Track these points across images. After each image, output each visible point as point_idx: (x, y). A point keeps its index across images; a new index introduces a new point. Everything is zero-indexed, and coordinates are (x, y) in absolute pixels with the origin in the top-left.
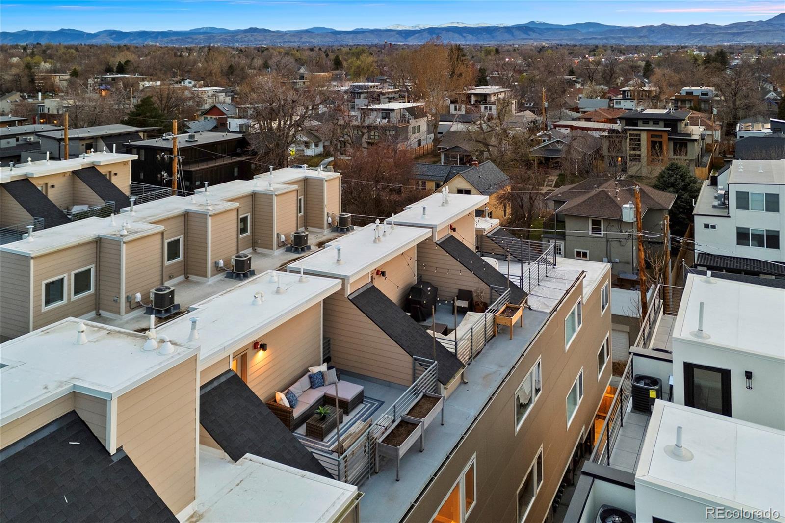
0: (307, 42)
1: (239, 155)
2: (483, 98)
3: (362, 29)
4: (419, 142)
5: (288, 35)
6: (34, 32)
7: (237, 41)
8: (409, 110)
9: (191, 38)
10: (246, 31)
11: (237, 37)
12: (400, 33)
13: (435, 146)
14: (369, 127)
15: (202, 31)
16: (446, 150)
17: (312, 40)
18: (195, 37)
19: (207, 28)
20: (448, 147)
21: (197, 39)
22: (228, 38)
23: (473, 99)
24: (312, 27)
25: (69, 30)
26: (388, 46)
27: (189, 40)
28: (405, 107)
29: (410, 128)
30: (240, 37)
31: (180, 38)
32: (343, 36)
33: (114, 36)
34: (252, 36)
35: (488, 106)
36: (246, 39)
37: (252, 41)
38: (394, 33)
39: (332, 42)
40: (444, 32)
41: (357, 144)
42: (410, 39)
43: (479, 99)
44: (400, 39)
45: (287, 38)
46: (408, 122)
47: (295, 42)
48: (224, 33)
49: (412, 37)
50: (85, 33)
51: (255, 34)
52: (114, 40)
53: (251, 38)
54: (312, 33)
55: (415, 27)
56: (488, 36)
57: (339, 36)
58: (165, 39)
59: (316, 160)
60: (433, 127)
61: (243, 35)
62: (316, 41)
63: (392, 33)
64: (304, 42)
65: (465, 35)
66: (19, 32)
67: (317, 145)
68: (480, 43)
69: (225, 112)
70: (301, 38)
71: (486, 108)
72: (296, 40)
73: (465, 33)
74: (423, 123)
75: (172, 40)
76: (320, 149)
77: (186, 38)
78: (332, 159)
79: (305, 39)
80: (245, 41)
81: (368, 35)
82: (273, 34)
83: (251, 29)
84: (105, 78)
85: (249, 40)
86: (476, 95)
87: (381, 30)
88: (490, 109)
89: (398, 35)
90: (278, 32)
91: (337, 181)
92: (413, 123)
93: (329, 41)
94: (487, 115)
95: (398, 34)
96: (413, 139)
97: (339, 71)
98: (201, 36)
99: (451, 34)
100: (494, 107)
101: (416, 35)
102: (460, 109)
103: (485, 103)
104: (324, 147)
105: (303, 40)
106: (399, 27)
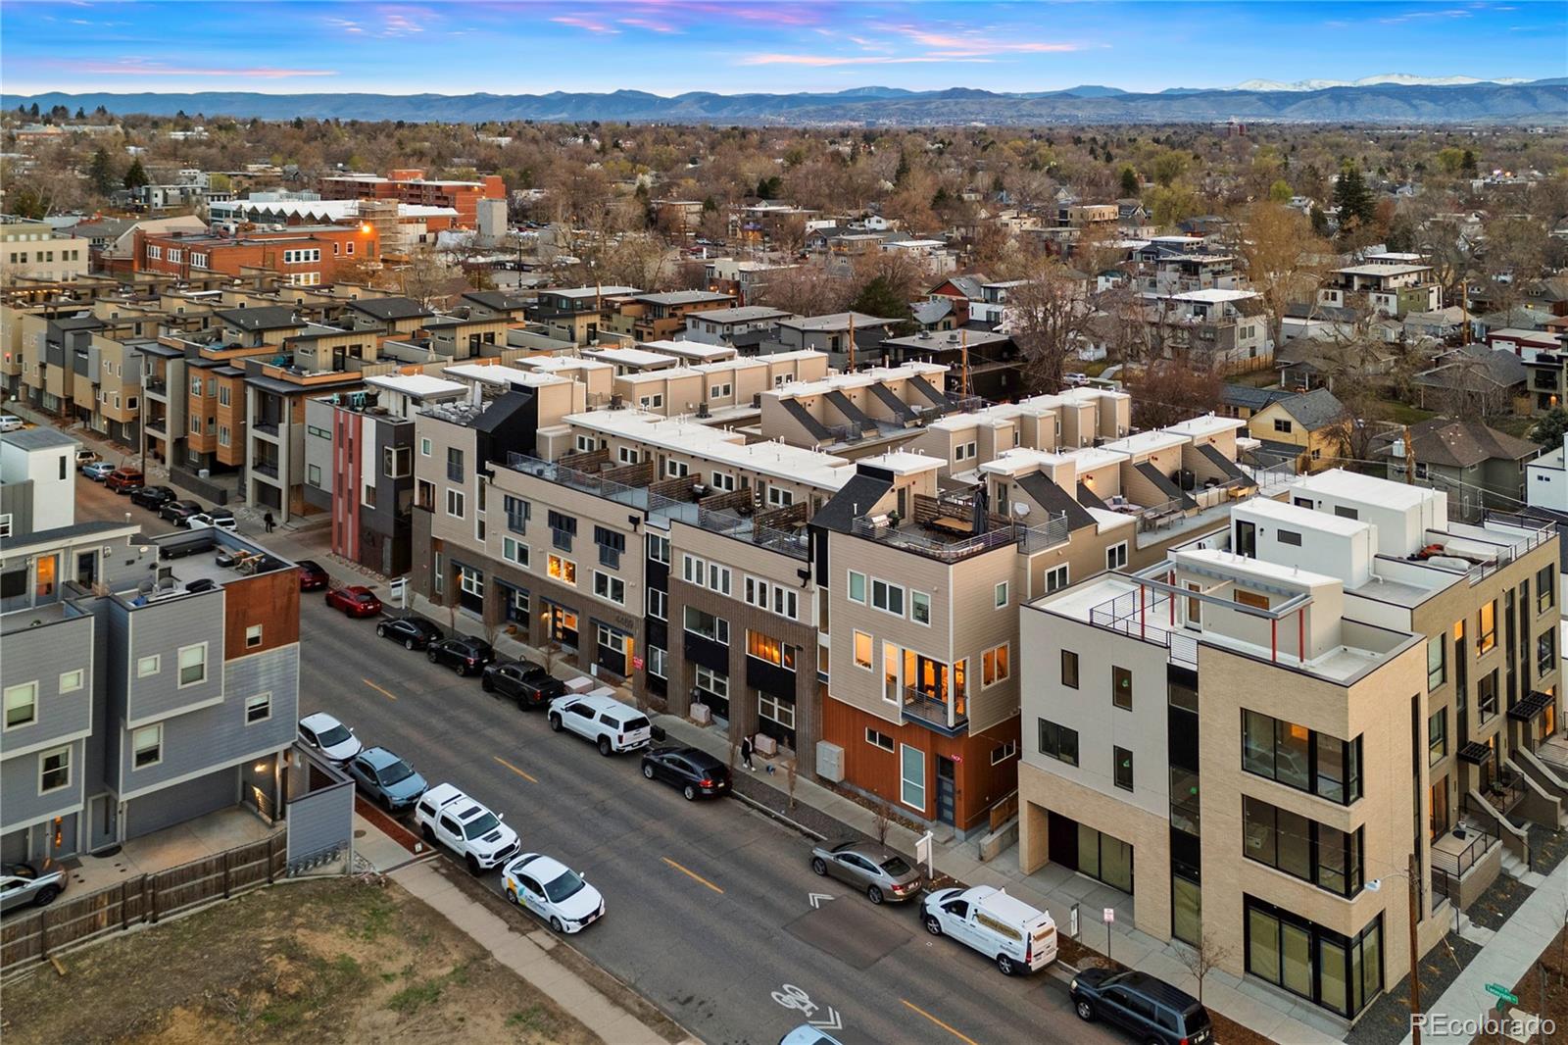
0: (1066, 116)
1: (1006, 361)
2: (1375, 282)
3: (1181, 89)
4: (1253, 351)
5: (1026, 103)
6: (575, 95)
7: (929, 114)
8: (1237, 303)
9: (842, 107)
10: (945, 95)
11: (928, 106)
12: (1265, 97)
13: (1275, 358)
14: (1174, 327)
15: (861, 94)
16: (1288, 366)
17: (1075, 112)
18: (848, 105)
19: (871, 88)
20: (1292, 363)
21: (853, 110)
22: (910, 107)
23: (1357, 283)
24: (1076, 86)
25: (631, 91)
26: (1235, 130)
27: (839, 112)
28: (1231, 299)
29: (1237, 332)
30: (933, 105)
31: (822, 107)
32: (1140, 103)
33: (707, 103)
34: (957, 104)
35: (1383, 296)
36: (945, 110)
37: (956, 114)
38: (1254, 98)
39: (1117, 115)
40: (1368, 97)
41: (1156, 352)
42: (1288, 111)
43: (1368, 284)
44: (1266, 110)
45: (1026, 108)
46: (1235, 321)
47: (1041, 116)
48: (902, 98)
49: (1294, 107)
50: (657, 98)
51: (963, 100)
52: (707, 111)
53: (956, 109)
54: (1078, 97)
55: (1301, 84)
56: (1474, 105)
57: (1132, 104)
58: (795, 109)
59: (1096, 367)
60: (1274, 329)
61: (939, 102)
62: (1085, 115)
63: (1246, 98)
64: (1058, 118)
65: (1415, 102)
66: (550, 95)
67: (1097, 347)
68: (1453, 121)
69: (963, 291)
70: (1054, 108)
71: (1379, 298)
72: (1044, 112)
73: (1416, 98)
74: (1259, 324)
75: (808, 112)
76: (1102, 353)
77: (834, 108)
78: (1119, 367)
79: (1062, 109)
80: (943, 114)
81: (1195, 100)
82: (997, 100)
83: (954, 90)
84: (754, 212)
85: (951, 112)
86: (1360, 276)
87: (1223, 92)
88: (1387, 300)
89: (1260, 103)
90: (1007, 96)
91: (1127, 401)
92: (1242, 323)
93: (1112, 113)
94: (1377, 310)
95: (1260, 100)
96: (1241, 348)
97: (1131, 200)
98: (861, 105)
99: (1383, 100)
100: (1393, 299)
101: (1303, 103)
102: (1334, 297)
103: (1378, 289)
104: (1107, 349)
105: (1057, 112)
106: (1265, 85)
